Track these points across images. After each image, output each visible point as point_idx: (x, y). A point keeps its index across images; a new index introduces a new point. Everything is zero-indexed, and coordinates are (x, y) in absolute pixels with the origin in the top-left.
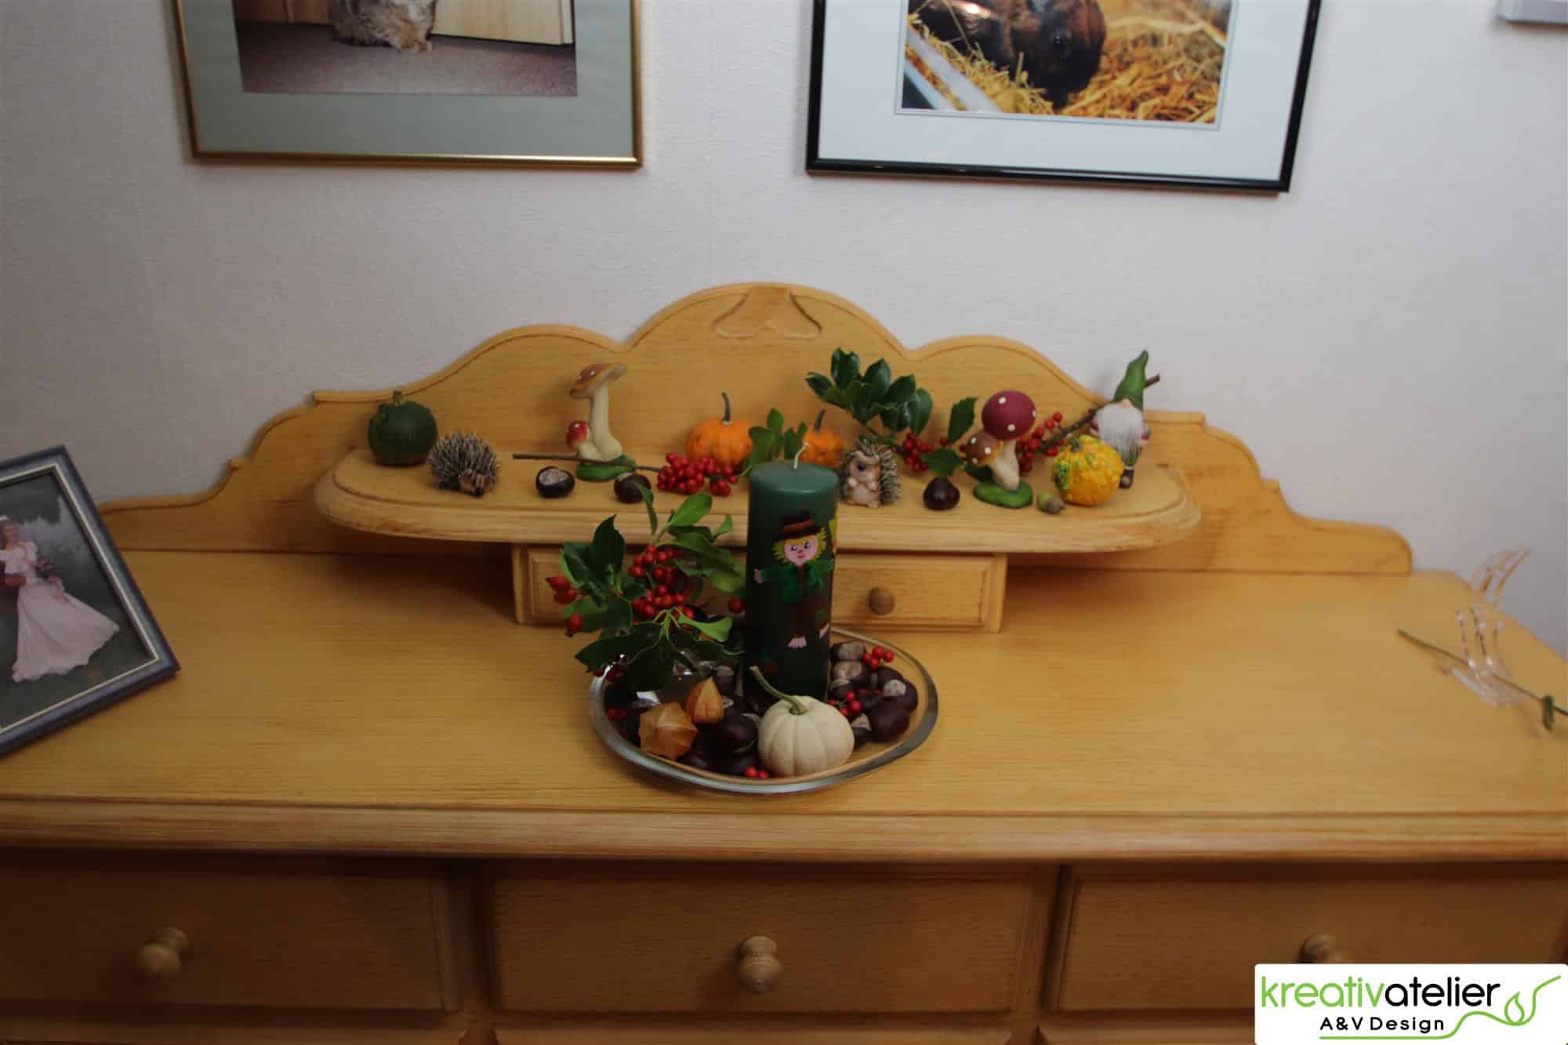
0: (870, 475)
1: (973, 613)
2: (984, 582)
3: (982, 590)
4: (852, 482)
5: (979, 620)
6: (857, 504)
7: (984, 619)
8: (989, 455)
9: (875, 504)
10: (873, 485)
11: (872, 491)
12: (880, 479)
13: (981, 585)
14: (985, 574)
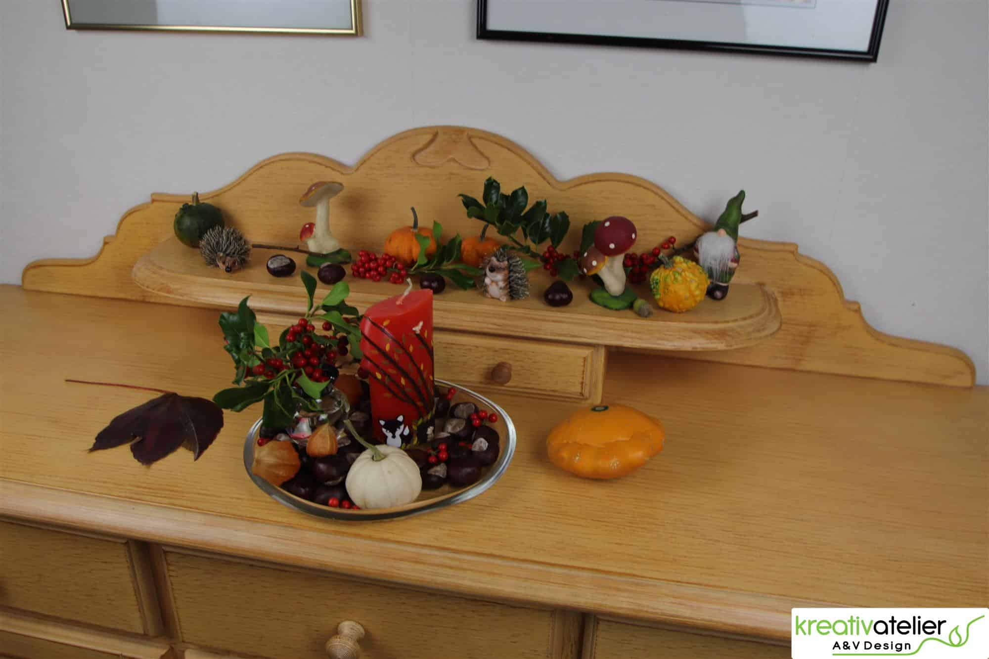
0: (499, 277)
1: (577, 389)
2: (585, 366)
3: (583, 371)
4: (487, 281)
5: (582, 394)
6: (492, 298)
7: (586, 394)
8: (596, 267)
9: (504, 299)
10: (501, 284)
11: (502, 288)
12: (508, 280)
13: (582, 369)
14: (585, 359)
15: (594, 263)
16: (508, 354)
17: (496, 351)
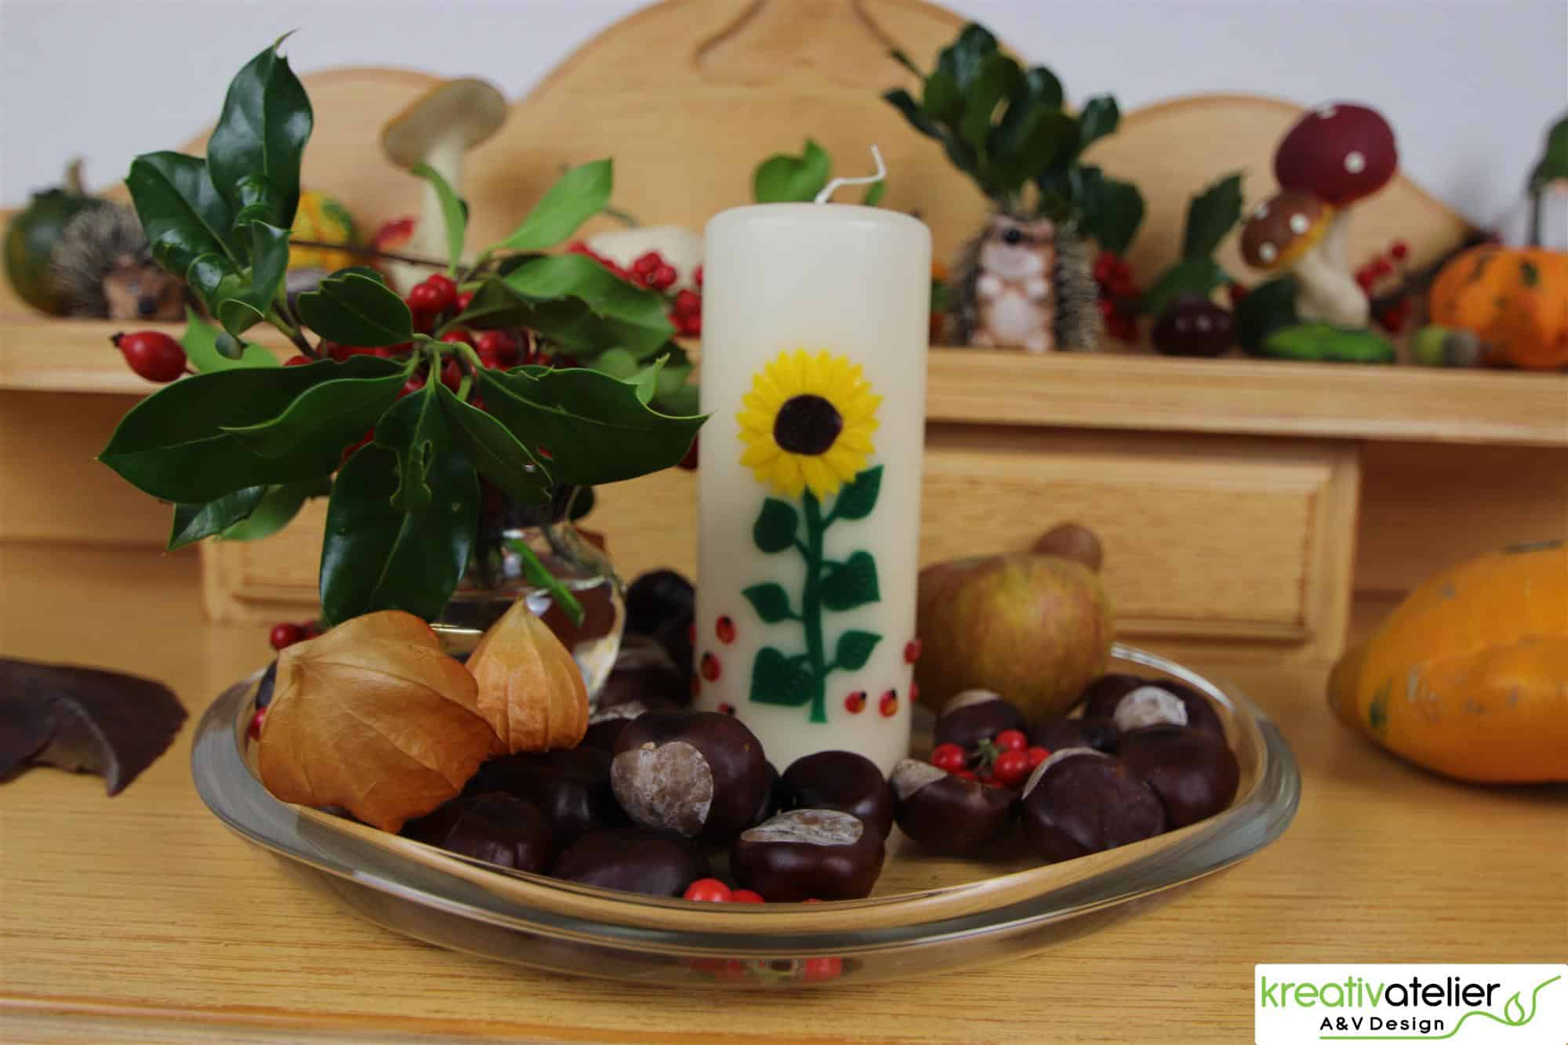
0: (1032, 264)
1: (1283, 604)
2: (1310, 523)
3: (1307, 544)
4: (988, 285)
5: (1300, 622)
6: (1000, 347)
7: (1312, 621)
8: (1304, 237)
9: (1040, 342)
10: (1039, 287)
11: (1040, 302)
12: (1054, 275)
13: (1304, 534)
14: (1312, 500)
15: (1299, 223)
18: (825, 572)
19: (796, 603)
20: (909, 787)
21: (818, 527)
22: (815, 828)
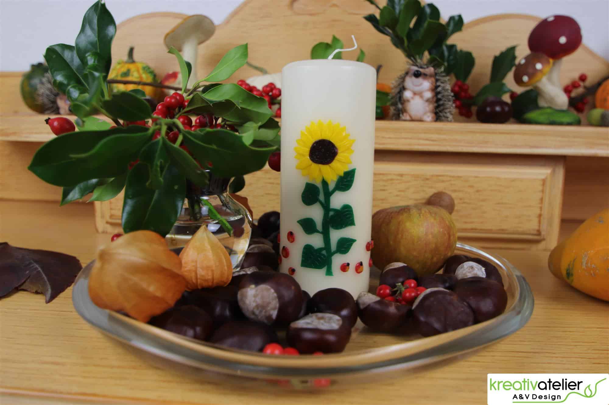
0: (426, 85)
1: (532, 225)
2: (543, 191)
3: (542, 199)
4: (407, 94)
5: (539, 233)
7: (544, 233)
8: (541, 71)
9: (429, 117)
10: (429, 95)
12: (435, 89)
13: (540, 195)
14: (544, 181)
15: (539, 66)
16: (443, 181)
17: (427, 179)
18: (331, 213)
19: (319, 227)
20: (364, 304)
21: (328, 194)
22: (322, 321)
